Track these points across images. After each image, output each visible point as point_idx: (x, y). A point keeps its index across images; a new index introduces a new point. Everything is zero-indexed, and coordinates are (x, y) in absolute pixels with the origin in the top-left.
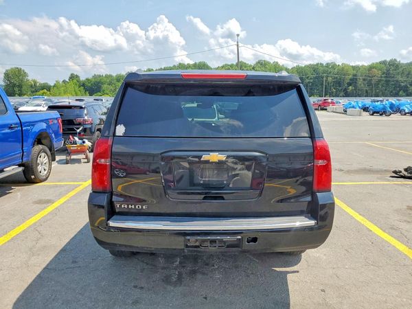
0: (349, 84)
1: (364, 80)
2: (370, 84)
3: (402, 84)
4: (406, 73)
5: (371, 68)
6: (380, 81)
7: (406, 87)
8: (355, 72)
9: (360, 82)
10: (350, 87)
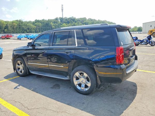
0: (5, 28)
1: (11, 27)
2: (13, 29)
3: (25, 29)
4: (25, 25)
5: (13, 22)
6: (17, 27)
7: (26, 30)
8: (6, 24)
9: (9, 28)
10: (6, 30)
